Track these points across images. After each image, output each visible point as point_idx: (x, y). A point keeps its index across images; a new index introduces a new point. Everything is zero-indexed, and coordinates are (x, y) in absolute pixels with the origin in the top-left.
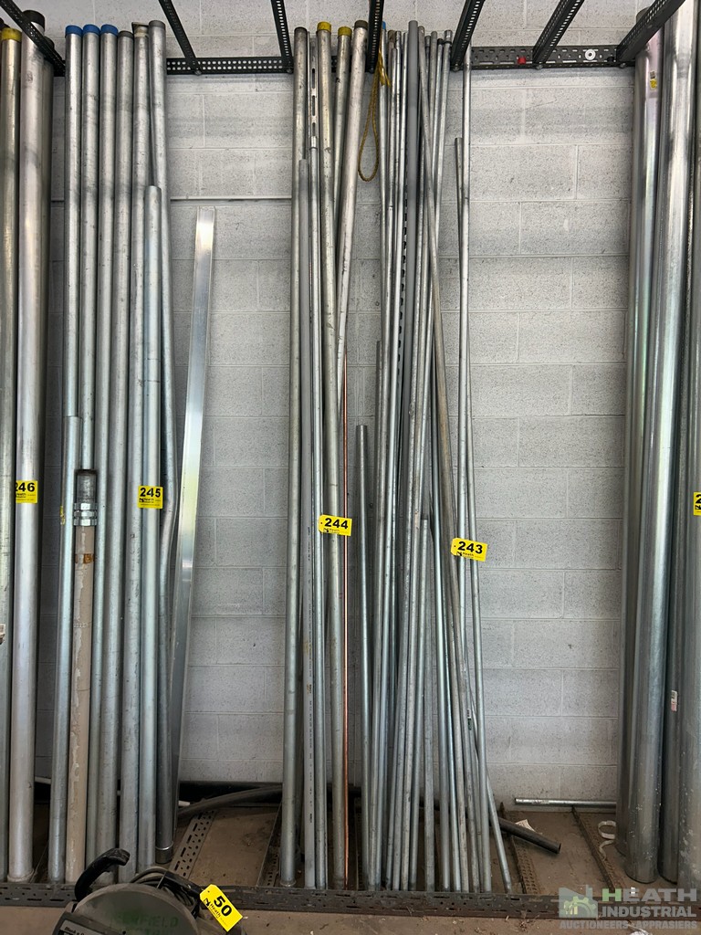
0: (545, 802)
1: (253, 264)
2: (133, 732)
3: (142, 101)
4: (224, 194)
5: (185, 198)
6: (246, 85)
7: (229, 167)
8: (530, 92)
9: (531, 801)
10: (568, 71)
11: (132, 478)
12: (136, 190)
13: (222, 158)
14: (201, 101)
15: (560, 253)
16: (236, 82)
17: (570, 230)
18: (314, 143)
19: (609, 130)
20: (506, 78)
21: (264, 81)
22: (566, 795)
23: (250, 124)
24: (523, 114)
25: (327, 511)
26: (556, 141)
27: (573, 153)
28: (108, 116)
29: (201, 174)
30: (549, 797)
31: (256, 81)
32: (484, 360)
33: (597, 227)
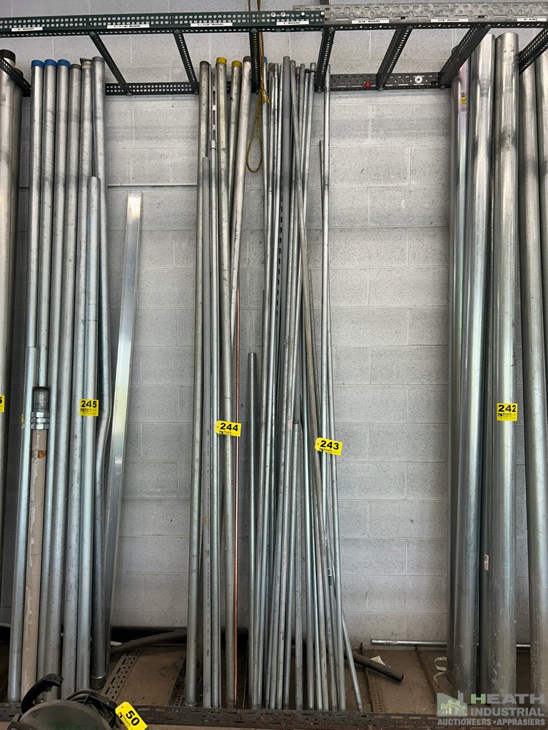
0: (394, 642)
1: (171, 233)
2: (73, 586)
3: (87, 115)
4: (149, 182)
5: (119, 185)
6: (165, 102)
7: (152, 162)
8: (375, 107)
9: (383, 642)
10: (402, 92)
11: (75, 393)
12: (82, 179)
13: (147, 155)
14: (132, 114)
15: (399, 225)
16: (158, 100)
17: (406, 208)
18: (213, 145)
19: (433, 134)
20: (357, 97)
21: (178, 100)
22: (411, 637)
23: (168, 130)
24: (370, 123)
25: (222, 417)
26: (395, 143)
27: (407, 151)
28: (62, 125)
29: (131, 167)
30: (397, 638)
31: (172, 100)
32: (343, 305)
33: (427, 205)
